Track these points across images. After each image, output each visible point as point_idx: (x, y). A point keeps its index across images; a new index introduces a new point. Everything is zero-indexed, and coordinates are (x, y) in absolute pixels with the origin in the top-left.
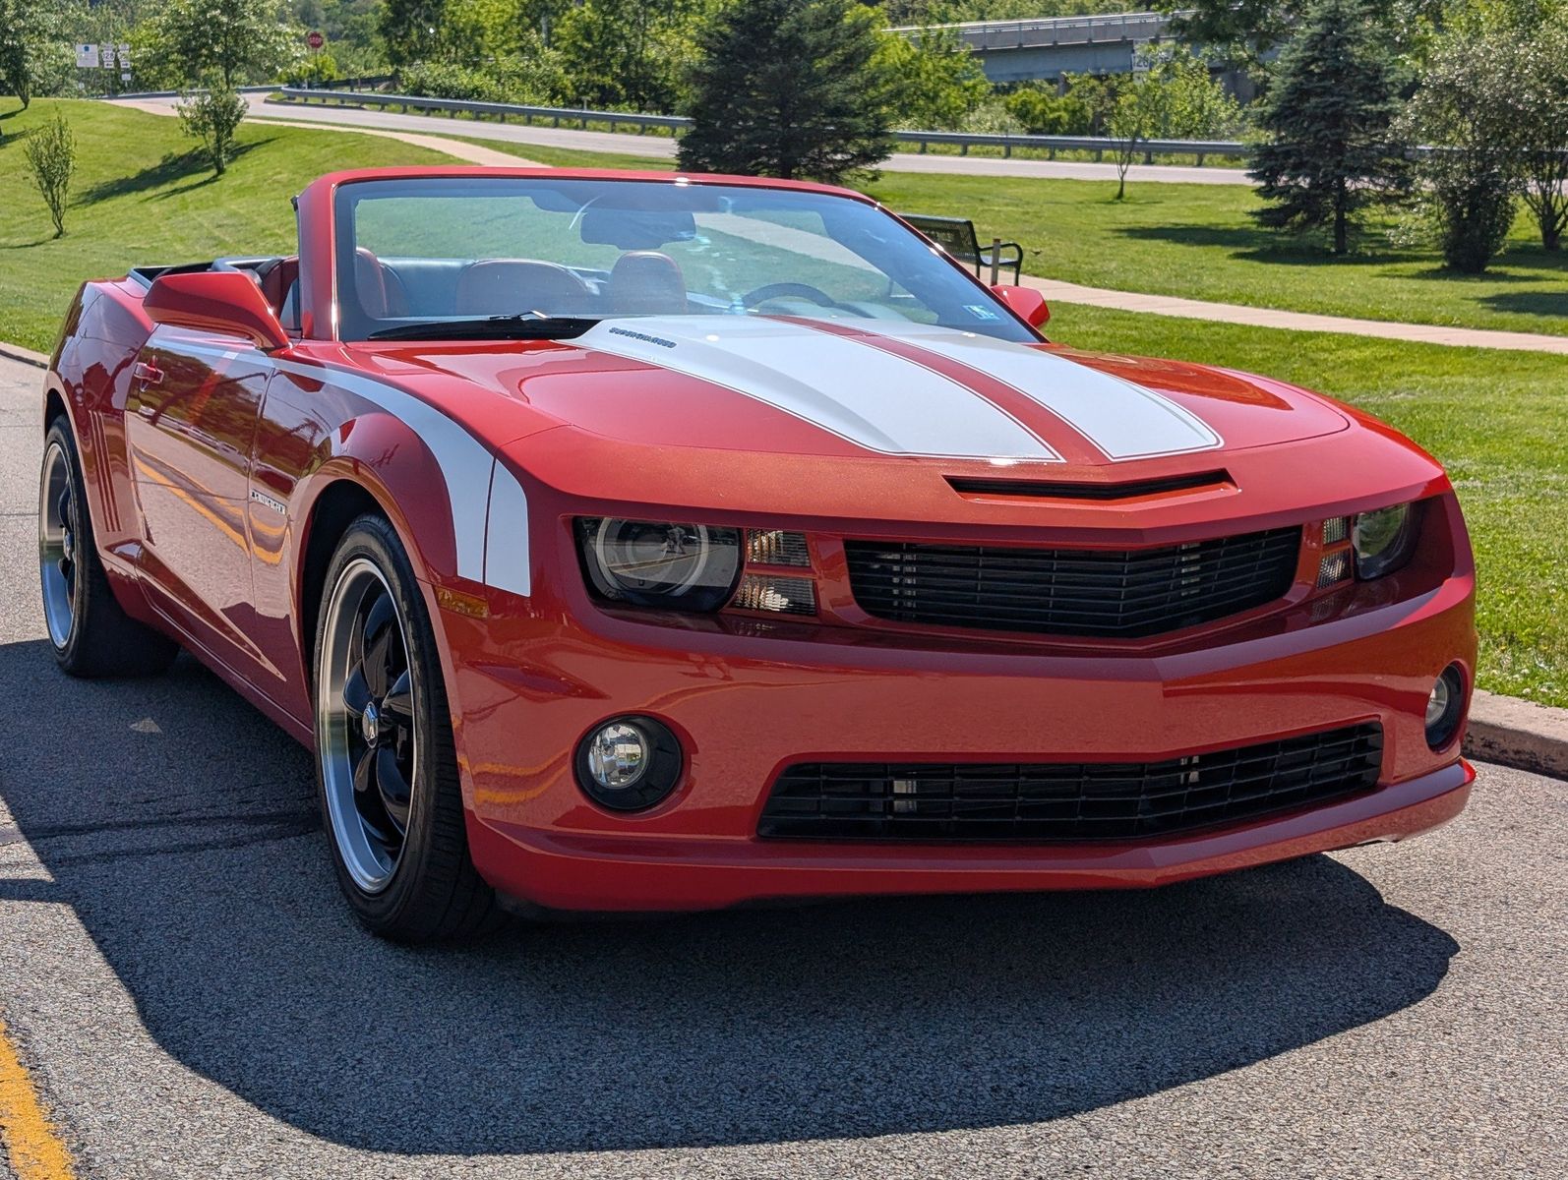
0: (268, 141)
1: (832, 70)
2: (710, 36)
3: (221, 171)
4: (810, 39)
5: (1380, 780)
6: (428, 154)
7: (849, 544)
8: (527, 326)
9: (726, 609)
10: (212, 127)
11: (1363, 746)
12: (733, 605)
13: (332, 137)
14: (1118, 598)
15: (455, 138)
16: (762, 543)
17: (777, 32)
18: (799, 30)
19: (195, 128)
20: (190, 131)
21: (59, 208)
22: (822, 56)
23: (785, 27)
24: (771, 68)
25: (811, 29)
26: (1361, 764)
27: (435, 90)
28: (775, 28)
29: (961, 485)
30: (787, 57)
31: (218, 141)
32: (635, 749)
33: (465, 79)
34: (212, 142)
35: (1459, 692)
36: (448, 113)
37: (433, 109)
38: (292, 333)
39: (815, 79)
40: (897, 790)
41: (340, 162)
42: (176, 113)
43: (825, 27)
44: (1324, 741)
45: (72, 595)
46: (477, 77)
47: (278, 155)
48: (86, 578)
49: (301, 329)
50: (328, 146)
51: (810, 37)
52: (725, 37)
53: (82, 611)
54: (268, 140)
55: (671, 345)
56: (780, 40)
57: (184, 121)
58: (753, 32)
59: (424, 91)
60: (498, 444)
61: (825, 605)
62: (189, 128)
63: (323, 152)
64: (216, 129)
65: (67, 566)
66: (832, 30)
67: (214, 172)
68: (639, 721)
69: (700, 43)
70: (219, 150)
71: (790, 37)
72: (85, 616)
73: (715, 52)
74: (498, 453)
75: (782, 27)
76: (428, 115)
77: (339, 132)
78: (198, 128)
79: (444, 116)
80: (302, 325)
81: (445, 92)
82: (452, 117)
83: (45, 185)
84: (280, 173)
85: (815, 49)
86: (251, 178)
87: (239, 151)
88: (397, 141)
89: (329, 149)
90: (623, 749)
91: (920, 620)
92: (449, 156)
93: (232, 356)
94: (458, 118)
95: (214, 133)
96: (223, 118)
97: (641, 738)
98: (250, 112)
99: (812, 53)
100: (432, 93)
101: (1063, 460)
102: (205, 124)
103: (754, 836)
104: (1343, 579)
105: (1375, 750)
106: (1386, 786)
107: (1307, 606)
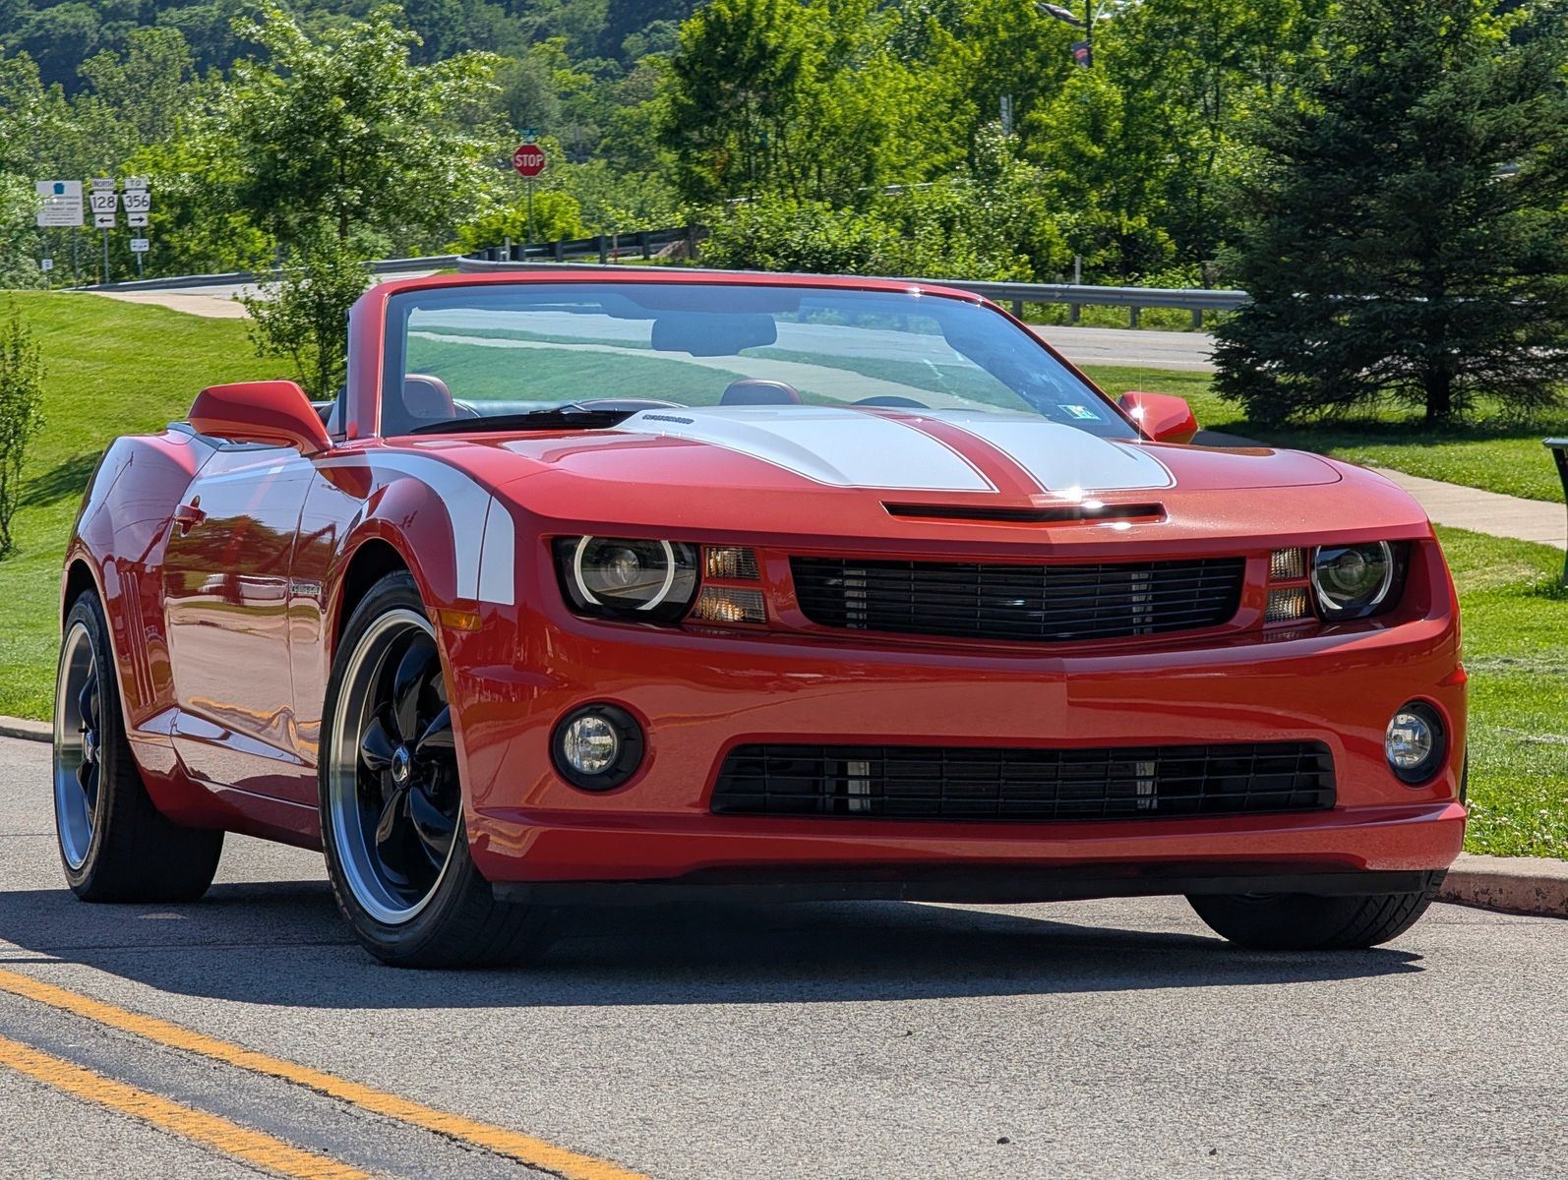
1: (1527, 182)
2: (1279, 123)
4: (1480, 123)
5: (1337, 803)
7: (794, 561)
8: (567, 419)
9: (687, 619)
11: (1311, 765)
12: (693, 615)
14: (1040, 608)
16: (718, 560)
17: (1415, 109)
18: (1456, 106)
22: (1509, 157)
23: (1429, 102)
24: (1400, 179)
25: (1484, 104)
26: (1314, 783)
28: (1412, 103)
29: (896, 509)
30: (1434, 159)
32: (607, 740)
33: (834, 231)
35: (1441, 734)
38: (337, 438)
39: (1491, 202)
42: (240, 312)
43: (1512, 100)
44: (1260, 753)
45: (93, 807)
46: (859, 225)
48: (114, 770)
49: (345, 433)
51: (1483, 120)
52: (1311, 123)
53: (106, 812)
55: (689, 421)
56: (1420, 125)
57: (256, 326)
58: (1366, 114)
60: (494, 484)
61: (774, 616)
64: (321, 338)
65: (89, 771)
66: (1527, 104)
68: (607, 710)
69: (1260, 139)
71: (1442, 121)
72: (110, 814)
73: (1286, 152)
74: (494, 492)
75: (1426, 100)
80: (347, 429)
85: (1492, 143)
90: (595, 740)
93: (278, 470)
97: (610, 729)
99: (1483, 151)
101: (997, 491)
102: (299, 330)
103: (708, 811)
104: (1306, 617)
105: (1326, 771)
106: (1342, 809)
107: (1255, 634)
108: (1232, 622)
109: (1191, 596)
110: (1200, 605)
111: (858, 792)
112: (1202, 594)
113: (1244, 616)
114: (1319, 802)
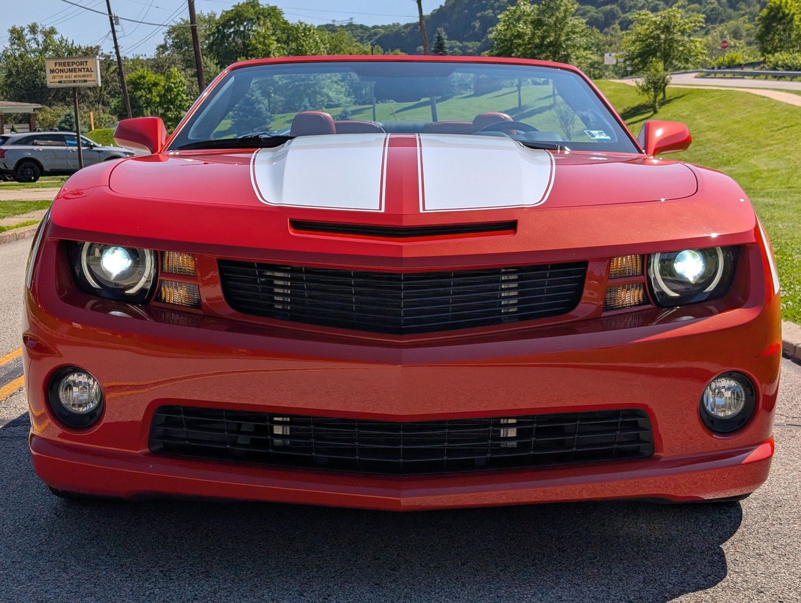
0: (681, 97)
3: (656, 112)
5: (655, 454)
6: (762, 99)
7: (221, 262)
10: (652, 90)
11: (633, 426)
12: (160, 301)
13: (716, 93)
14: (399, 306)
15: (781, 90)
19: (644, 90)
20: (641, 93)
21: (570, 135)
26: (637, 439)
27: (783, 67)
29: (298, 225)
31: (656, 96)
34: (652, 98)
35: (753, 395)
36: (789, 79)
37: (781, 77)
40: (276, 432)
41: (715, 105)
44: (583, 420)
47: (687, 103)
50: (713, 97)
54: (682, 95)
57: (638, 88)
59: (777, 68)
62: (640, 90)
63: (709, 100)
67: (652, 113)
70: (655, 101)
76: (778, 80)
77: (721, 90)
78: (645, 90)
79: (787, 80)
81: (788, 68)
82: (791, 80)
83: (563, 124)
84: (684, 112)
86: (669, 115)
87: (664, 102)
88: (749, 93)
89: (712, 99)
91: (294, 319)
92: (772, 99)
94: (795, 81)
95: (653, 93)
96: (658, 86)
98: (672, 81)
100: (782, 69)
101: (383, 210)
102: (649, 89)
103: (147, 450)
104: (644, 304)
105: (648, 430)
106: (659, 458)
107: (595, 322)
108: (571, 313)
109: (542, 292)
110: (548, 299)
111: (281, 433)
112: (549, 291)
113: (583, 309)
114: (640, 451)
